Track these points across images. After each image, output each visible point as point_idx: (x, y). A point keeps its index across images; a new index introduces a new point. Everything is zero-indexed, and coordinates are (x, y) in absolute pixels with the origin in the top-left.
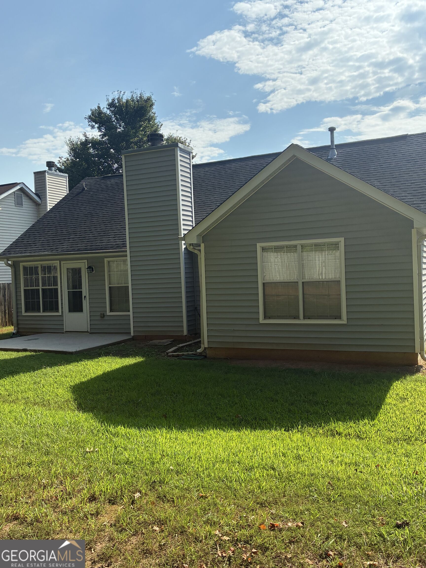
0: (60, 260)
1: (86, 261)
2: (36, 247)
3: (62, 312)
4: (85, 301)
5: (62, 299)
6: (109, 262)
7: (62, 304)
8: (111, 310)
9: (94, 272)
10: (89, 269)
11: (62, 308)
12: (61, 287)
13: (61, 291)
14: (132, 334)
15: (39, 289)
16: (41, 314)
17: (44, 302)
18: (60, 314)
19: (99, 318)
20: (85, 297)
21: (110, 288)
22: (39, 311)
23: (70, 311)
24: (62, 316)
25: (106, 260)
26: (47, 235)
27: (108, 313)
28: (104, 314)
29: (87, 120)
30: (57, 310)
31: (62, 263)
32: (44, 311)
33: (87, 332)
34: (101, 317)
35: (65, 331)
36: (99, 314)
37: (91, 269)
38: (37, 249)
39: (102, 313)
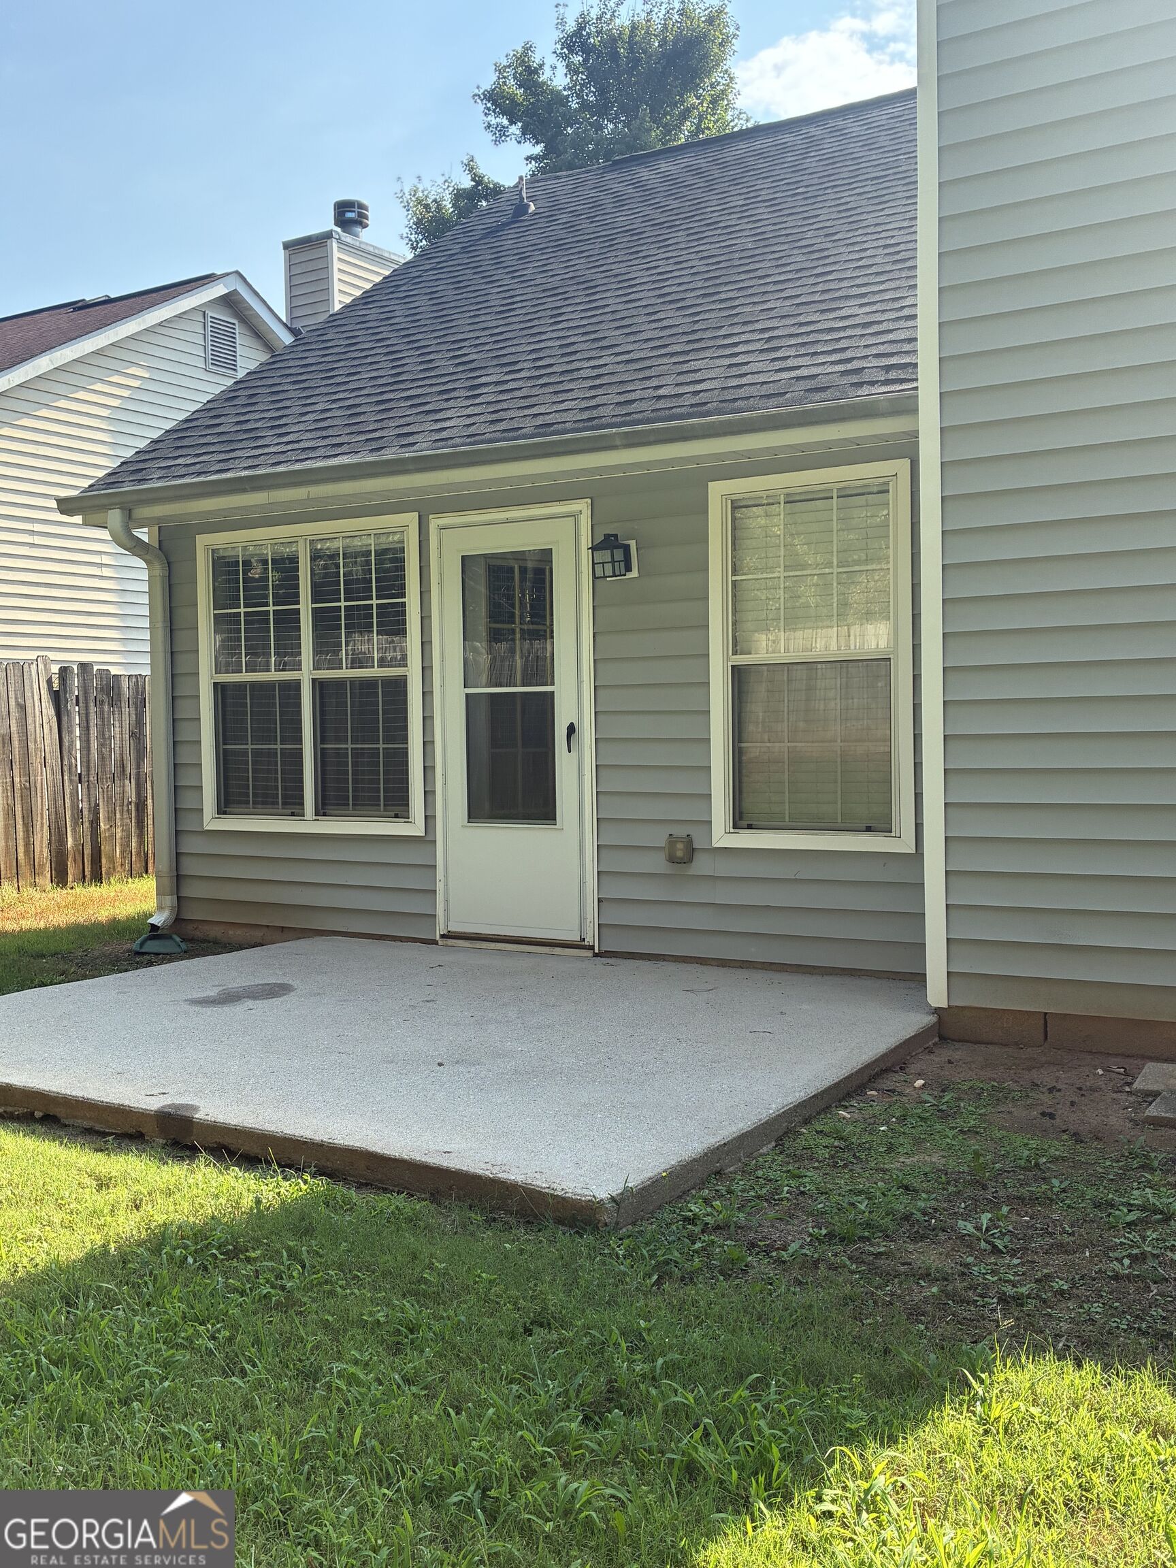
0: (425, 508)
1: (583, 506)
2: (285, 439)
3: (429, 819)
4: (574, 753)
5: (428, 745)
6: (736, 506)
7: (428, 770)
8: (741, 820)
9: (634, 574)
10: (605, 555)
11: (429, 794)
12: (426, 670)
13: (427, 694)
14: (937, 993)
15: (297, 685)
16: (309, 824)
17: (322, 758)
18: (416, 828)
19: (657, 863)
20: (571, 729)
21: (739, 676)
22: (293, 805)
23: (475, 813)
24: (427, 840)
25: (718, 491)
26: (344, 388)
27: (722, 835)
28: (689, 839)
29: (481, 107)
30: (397, 805)
31: (435, 522)
32: (322, 810)
33: (580, 945)
34: (672, 859)
35: (441, 929)
36: (659, 837)
37: (619, 555)
38: (289, 447)
39: (680, 831)
